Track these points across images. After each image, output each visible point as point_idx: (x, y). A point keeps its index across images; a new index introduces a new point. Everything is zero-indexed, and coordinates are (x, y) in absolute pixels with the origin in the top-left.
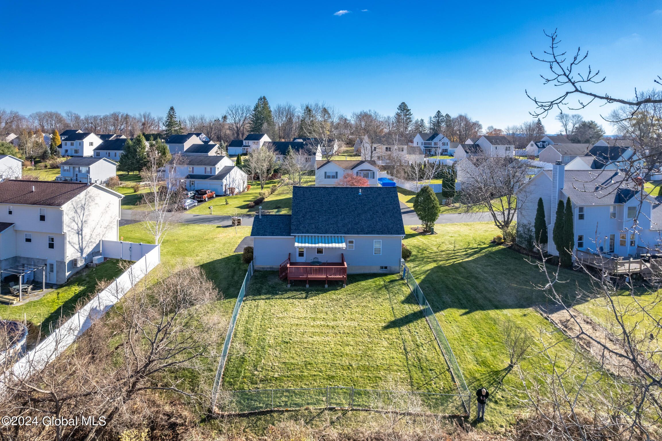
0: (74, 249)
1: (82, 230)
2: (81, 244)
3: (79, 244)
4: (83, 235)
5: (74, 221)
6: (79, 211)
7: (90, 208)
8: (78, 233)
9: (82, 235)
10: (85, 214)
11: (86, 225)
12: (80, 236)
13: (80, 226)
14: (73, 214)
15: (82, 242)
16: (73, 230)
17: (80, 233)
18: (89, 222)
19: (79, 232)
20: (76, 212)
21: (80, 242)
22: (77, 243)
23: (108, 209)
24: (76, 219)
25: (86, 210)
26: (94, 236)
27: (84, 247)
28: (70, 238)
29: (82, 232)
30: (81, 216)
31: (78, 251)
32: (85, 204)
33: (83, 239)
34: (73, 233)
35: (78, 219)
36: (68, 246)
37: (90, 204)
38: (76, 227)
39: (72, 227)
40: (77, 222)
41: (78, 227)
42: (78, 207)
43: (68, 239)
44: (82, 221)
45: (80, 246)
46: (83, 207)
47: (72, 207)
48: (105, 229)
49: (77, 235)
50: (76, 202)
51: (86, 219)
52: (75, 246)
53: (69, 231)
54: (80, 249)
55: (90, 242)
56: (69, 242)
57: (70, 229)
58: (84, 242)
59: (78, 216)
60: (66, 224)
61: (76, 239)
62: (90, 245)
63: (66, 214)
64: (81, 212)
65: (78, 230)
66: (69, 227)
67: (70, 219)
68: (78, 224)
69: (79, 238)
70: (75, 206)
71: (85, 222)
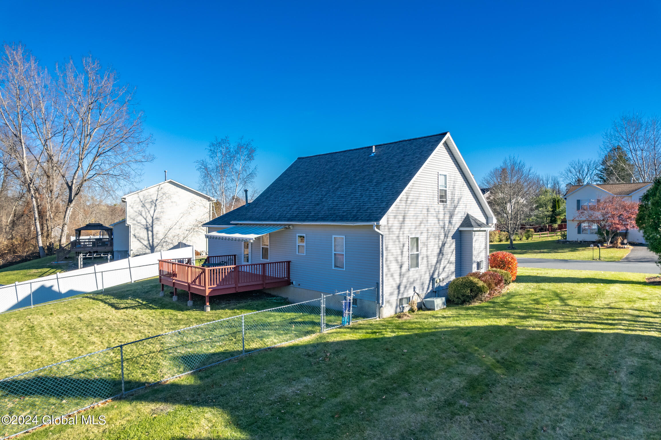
0: (142, 245)
1: (152, 227)
2: (151, 241)
3: (149, 240)
4: (154, 233)
5: (141, 215)
6: (148, 206)
7: (164, 205)
8: (147, 229)
9: (152, 231)
10: (156, 211)
11: (159, 223)
12: (150, 233)
13: (150, 222)
14: (140, 208)
15: (153, 239)
16: (139, 224)
17: (150, 229)
18: (162, 220)
19: (149, 228)
20: (144, 206)
21: (150, 238)
22: (146, 238)
23: (191, 210)
24: (143, 214)
25: (158, 206)
26: (170, 235)
27: (155, 244)
28: (136, 231)
29: (152, 229)
30: (152, 212)
31: (147, 247)
32: (157, 200)
33: (154, 237)
34: (139, 227)
35: (148, 213)
36: (132, 240)
37: (163, 201)
38: (144, 222)
39: (139, 221)
40: (145, 216)
41: (147, 222)
42: (146, 201)
43: (132, 232)
44: (153, 217)
45: (149, 243)
46: (154, 203)
47: (138, 199)
48: (187, 232)
49: (146, 230)
50: (144, 197)
51: (158, 216)
52: (142, 241)
53: (134, 224)
54: (150, 246)
55: (164, 242)
56: (134, 235)
57: (135, 222)
58: (154, 240)
59: (147, 211)
60: (129, 217)
61: (143, 234)
62: (164, 244)
63: (130, 206)
64: (151, 207)
65: (147, 225)
66: (134, 220)
67: (136, 212)
68: (147, 219)
69: (148, 234)
70: (142, 200)
71: (157, 218)
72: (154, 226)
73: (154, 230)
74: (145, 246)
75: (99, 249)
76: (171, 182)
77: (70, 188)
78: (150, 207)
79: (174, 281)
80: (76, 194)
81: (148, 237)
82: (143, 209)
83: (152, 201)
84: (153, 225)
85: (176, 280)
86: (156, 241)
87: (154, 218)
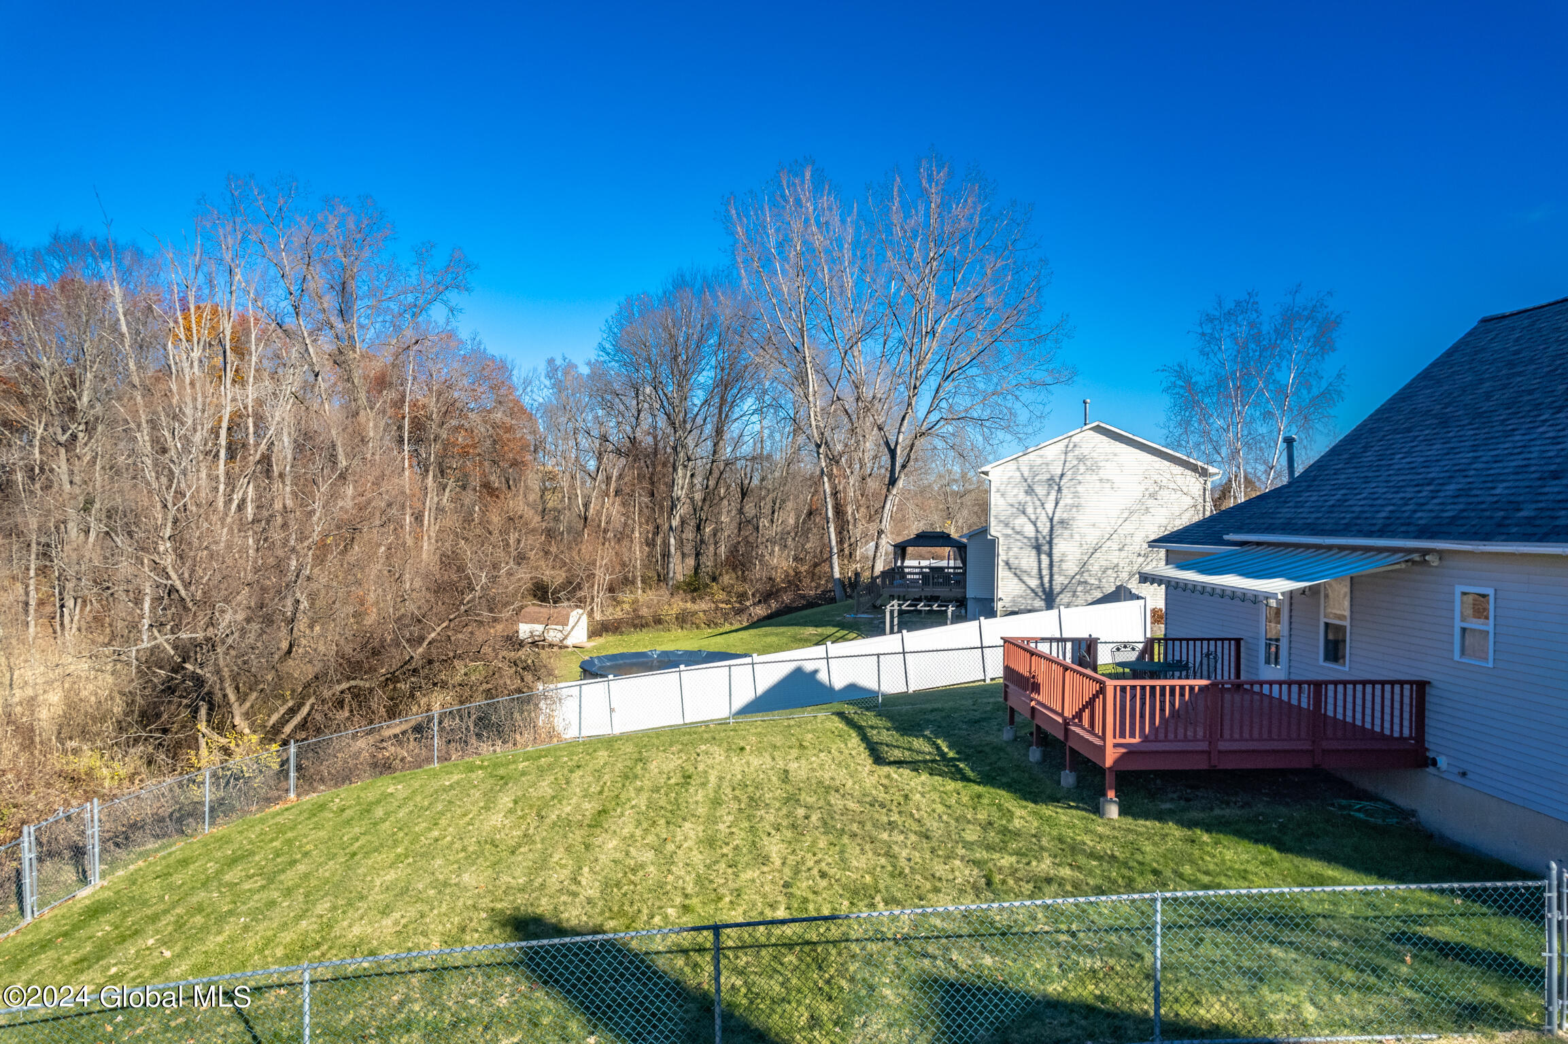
0: (1024, 587)
1: (1050, 543)
2: (1046, 579)
3: (1041, 577)
4: (1056, 558)
5: (1024, 513)
6: (1040, 490)
7: (1080, 488)
8: (1038, 548)
9: (1050, 555)
10: (1061, 503)
11: (1067, 533)
12: (1045, 559)
13: (1045, 531)
14: (1022, 497)
15: (1051, 575)
16: (1018, 537)
17: (1046, 548)
18: (1075, 524)
19: (1042, 546)
20: (1030, 491)
21: (1045, 572)
22: (1035, 572)
23: (1151, 502)
24: (1030, 510)
25: (1065, 491)
26: (1095, 567)
27: (1057, 589)
28: (1011, 553)
29: (1051, 548)
30: (1050, 506)
31: (1036, 594)
32: (1062, 475)
33: (1055, 569)
34: (1019, 544)
35: (1039, 510)
36: (1002, 573)
37: (1079, 477)
38: (1029, 530)
39: (1018, 528)
40: (1033, 517)
41: (1037, 531)
42: (1037, 478)
43: (1002, 555)
44: (1051, 520)
45: (1042, 584)
46: (1055, 483)
47: (1018, 474)
48: (1141, 559)
49: (1034, 553)
50: (1031, 467)
51: (1065, 516)
52: (1025, 578)
53: (1007, 536)
54: (1044, 591)
55: (1080, 583)
56: (1007, 563)
57: (1009, 531)
58: (1056, 577)
59: (1038, 503)
60: (996, 517)
61: (1028, 560)
62: (1080, 589)
63: (998, 491)
64: (1048, 494)
65: (1037, 539)
66: (1007, 525)
67: (1012, 505)
68: (1039, 524)
69: (1040, 562)
70: (1026, 474)
71: (1062, 522)
72: (1055, 541)
73: (1054, 551)
74: (1033, 590)
75: (939, 591)
76: (1098, 429)
77: (893, 453)
78: (1044, 492)
79: (1033, 703)
80: (904, 466)
81: (1040, 570)
82: (1028, 498)
83: (1052, 479)
84: (1051, 539)
85: (1039, 703)
86: (1059, 580)
87: (1056, 519)
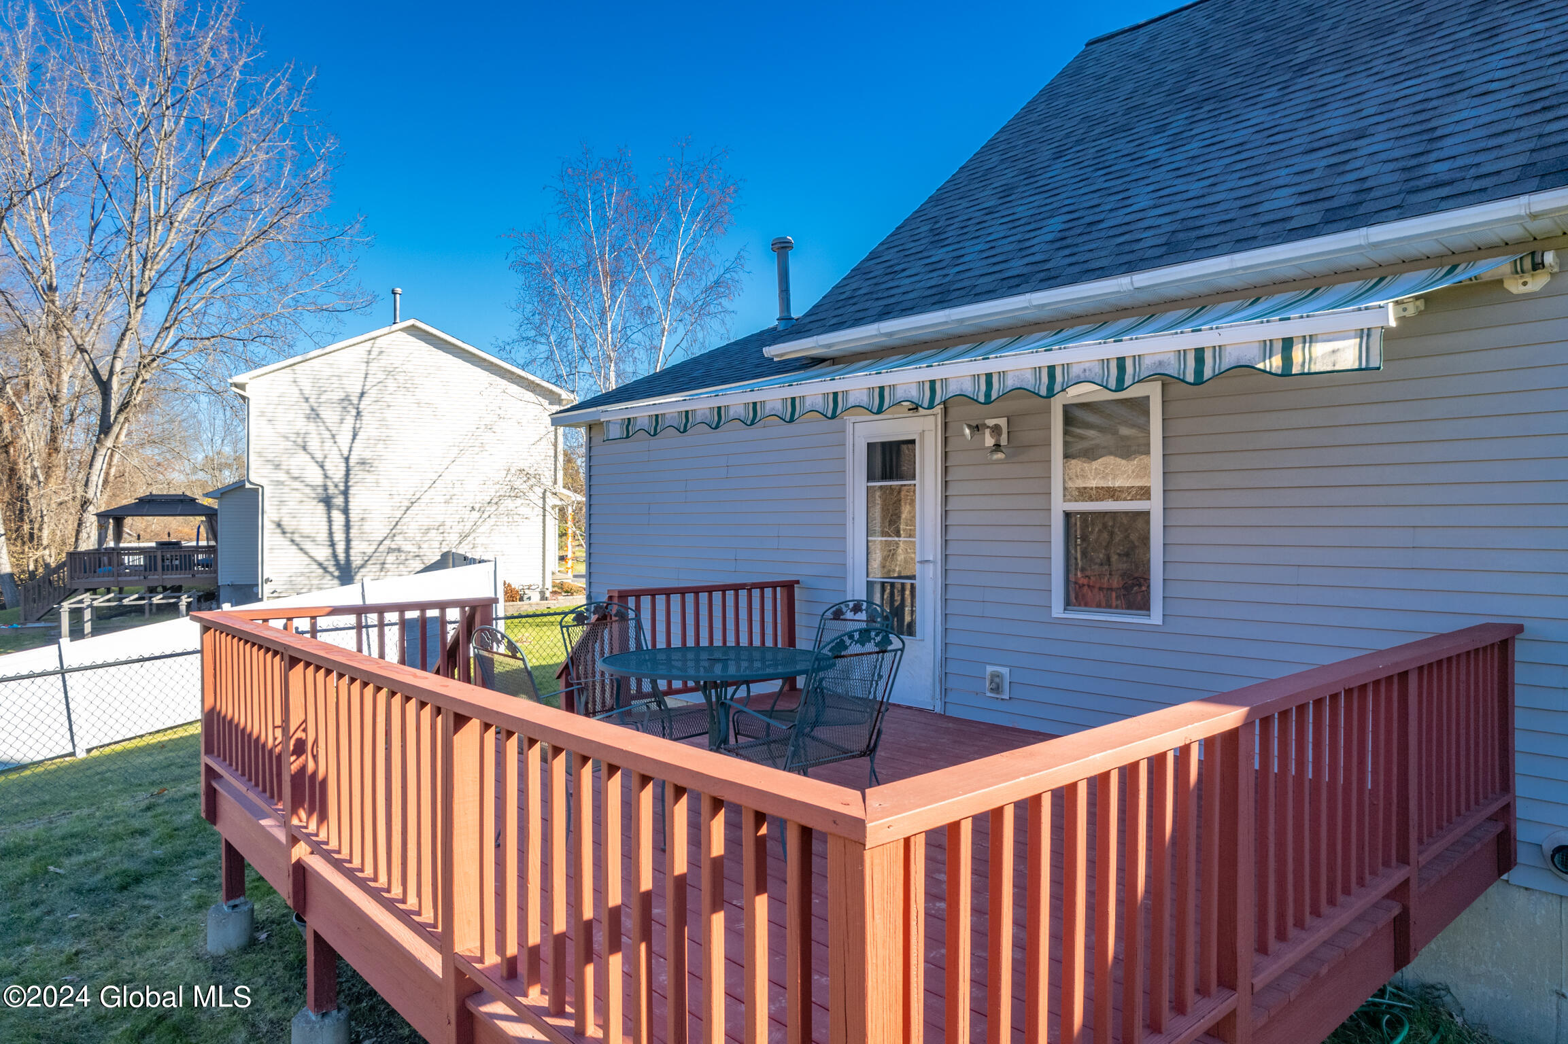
0: (307, 560)
1: (345, 493)
2: (340, 548)
3: (333, 544)
4: (354, 516)
5: (304, 448)
6: (330, 415)
7: (389, 414)
8: (327, 502)
9: (346, 511)
10: (361, 435)
11: (370, 478)
12: (338, 517)
13: (337, 473)
14: (301, 424)
15: (348, 541)
16: (297, 485)
17: (339, 501)
18: (382, 467)
19: (334, 499)
20: (314, 415)
21: (339, 536)
22: (323, 536)
23: (487, 436)
24: (314, 445)
25: (366, 417)
26: (411, 526)
27: (356, 560)
28: (284, 510)
29: (347, 502)
30: (344, 439)
31: (325, 569)
32: (362, 394)
33: (354, 532)
34: (298, 495)
35: (329, 443)
36: (270, 540)
37: (388, 398)
38: (315, 476)
39: (296, 473)
40: (319, 456)
41: (326, 477)
42: (324, 398)
43: (270, 512)
44: (347, 459)
45: (335, 555)
46: (353, 406)
47: (295, 391)
48: (476, 515)
49: (321, 507)
50: (316, 380)
51: (367, 454)
52: (308, 546)
53: (280, 483)
54: (337, 564)
55: (390, 551)
56: (279, 525)
57: (282, 476)
58: (353, 544)
59: (327, 435)
60: (260, 454)
61: (312, 520)
62: (391, 558)
63: (262, 414)
64: (342, 421)
65: (325, 488)
66: (277, 467)
67: (287, 438)
68: (328, 466)
69: (330, 521)
70: (307, 392)
71: (363, 463)
72: (352, 491)
73: (352, 505)
74: (320, 565)
75: (173, 578)
76: (413, 331)
78: (336, 418)
81: (331, 534)
82: (312, 427)
83: (347, 398)
84: (347, 488)
86: (360, 548)
87: (352, 462)
